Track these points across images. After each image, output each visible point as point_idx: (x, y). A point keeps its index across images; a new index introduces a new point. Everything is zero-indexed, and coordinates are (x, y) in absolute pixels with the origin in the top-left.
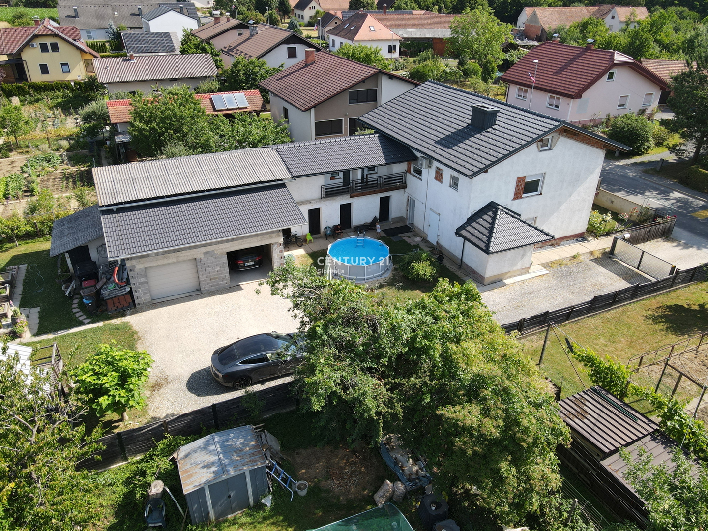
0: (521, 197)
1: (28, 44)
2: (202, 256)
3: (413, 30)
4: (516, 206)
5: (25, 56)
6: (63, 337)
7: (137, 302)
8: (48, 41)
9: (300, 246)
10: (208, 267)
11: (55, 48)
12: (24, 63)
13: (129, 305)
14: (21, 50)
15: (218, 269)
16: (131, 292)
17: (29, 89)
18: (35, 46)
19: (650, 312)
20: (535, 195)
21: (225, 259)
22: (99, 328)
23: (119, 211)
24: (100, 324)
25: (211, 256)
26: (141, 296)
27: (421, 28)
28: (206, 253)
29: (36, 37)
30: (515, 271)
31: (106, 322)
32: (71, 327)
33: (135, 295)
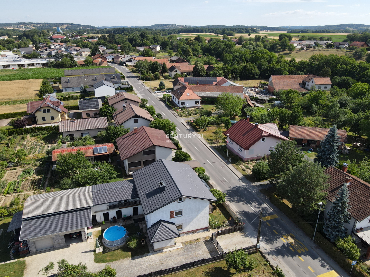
0: (174, 217)
1: (39, 110)
2: (54, 237)
3: (209, 93)
4: (172, 220)
5: (37, 115)
6: (4, 265)
7: (30, 252)
8: (46, 109)
9: (99, 227)
10: (57, 240)
11: (49, 111)
12: (36, 117)
13: (27, 253)
14: (35, 112)
15: (61, 240)
16: (28, 248)
17: (35, 129)
18: (41, 111)
19: (207, 270)
20: (180, 216)
21: (63, 237)
22: (15, 262)
23: (29, 220)
24: (16, 260)
25: (58, 236)
26: (32, 250)
27: (213, 92)
28: (56, 236)
29: (41, 108)
30: (168, 246)
31: (19, 259)
32: (7, 261)
33: (30, 250)
